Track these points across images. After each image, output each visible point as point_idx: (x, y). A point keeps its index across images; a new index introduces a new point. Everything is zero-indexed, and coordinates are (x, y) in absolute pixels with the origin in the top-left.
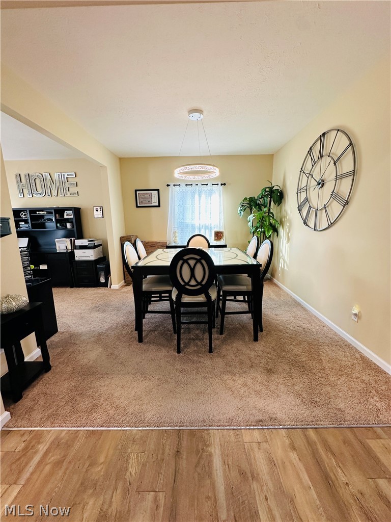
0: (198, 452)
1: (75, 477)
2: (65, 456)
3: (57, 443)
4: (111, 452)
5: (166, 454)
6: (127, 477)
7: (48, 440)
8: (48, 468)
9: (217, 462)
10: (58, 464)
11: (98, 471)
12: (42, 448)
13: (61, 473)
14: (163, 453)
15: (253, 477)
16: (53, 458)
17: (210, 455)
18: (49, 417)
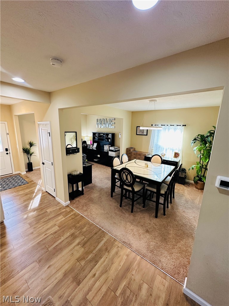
0: (101, 236)
1: (74, 223)
2: (74, 218)
3: (75, 214)
4: (83, 223)
5: (93, 232)
6: (82, 230)
7: (74, 212)
8: (71, 218)
9: (103, 242)
10: (73, 218)
11: (78, 225)
12: (72, 213)
13: (72, 221)
14: (93, 231)
15: (108, 252)
16: (72, 217)
17: (103, 240)
18: (77, 207)
